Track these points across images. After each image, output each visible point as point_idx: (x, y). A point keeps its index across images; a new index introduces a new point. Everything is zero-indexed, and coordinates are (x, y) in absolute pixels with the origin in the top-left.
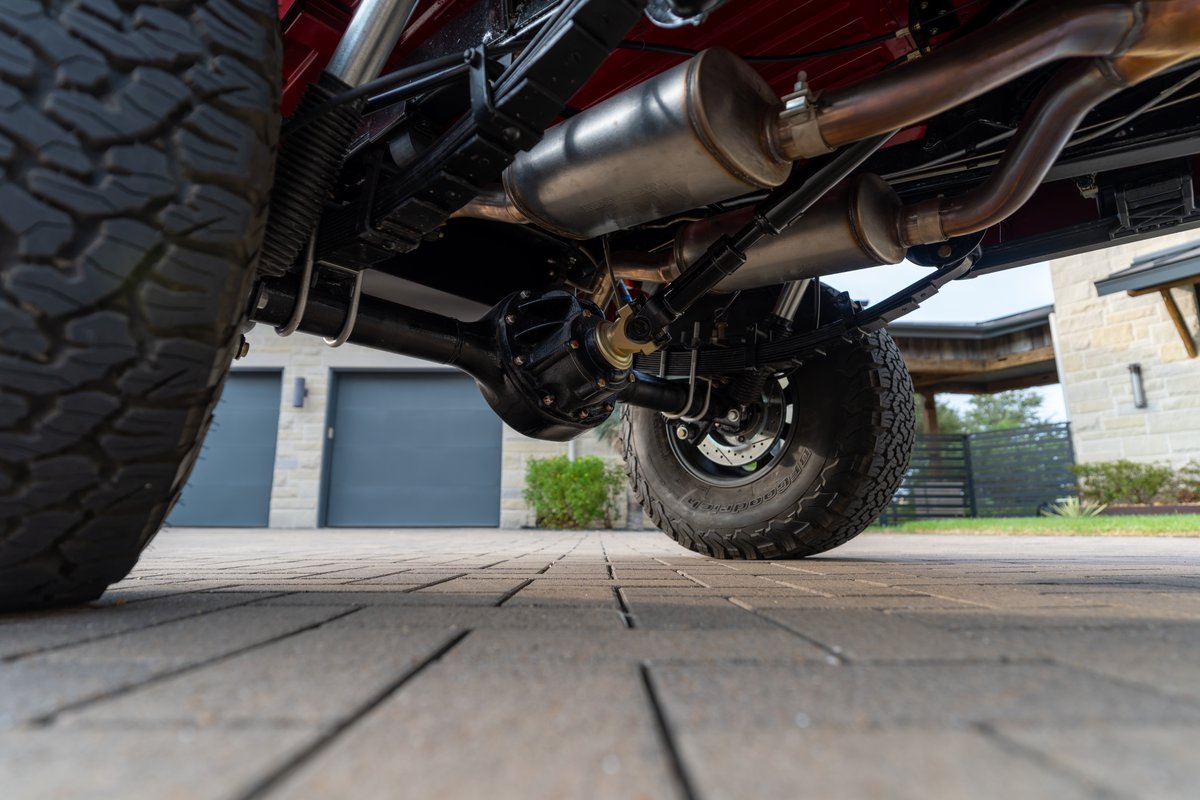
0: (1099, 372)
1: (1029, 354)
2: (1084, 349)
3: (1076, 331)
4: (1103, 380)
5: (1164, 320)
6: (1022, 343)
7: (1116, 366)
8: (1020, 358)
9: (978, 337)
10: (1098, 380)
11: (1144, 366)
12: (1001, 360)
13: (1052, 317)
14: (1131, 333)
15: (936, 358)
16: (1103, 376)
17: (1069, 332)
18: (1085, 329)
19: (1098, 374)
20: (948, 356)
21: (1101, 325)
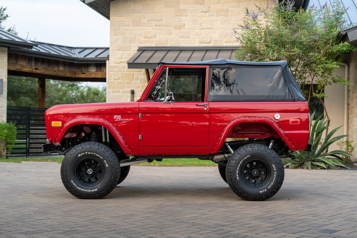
0: (121, 90)
1: (95, 74)
2: (117, 80)
3: (115, 72)
4: (122, 94)
5: (144, 75)
6: (93, 68)
7: (127, 89)
8: (91, 75)
9: (76, 62)
10: (120, 94)
11: (135, 92)
12: (82, 73)
13: (107, 61)
14: (133, 77)
15: (56, 68)
16: (122, 93)
17: (113, 71)
18: (118, 71)
19: (120, 92)
20: (61, 68)
21: (124, 71)
